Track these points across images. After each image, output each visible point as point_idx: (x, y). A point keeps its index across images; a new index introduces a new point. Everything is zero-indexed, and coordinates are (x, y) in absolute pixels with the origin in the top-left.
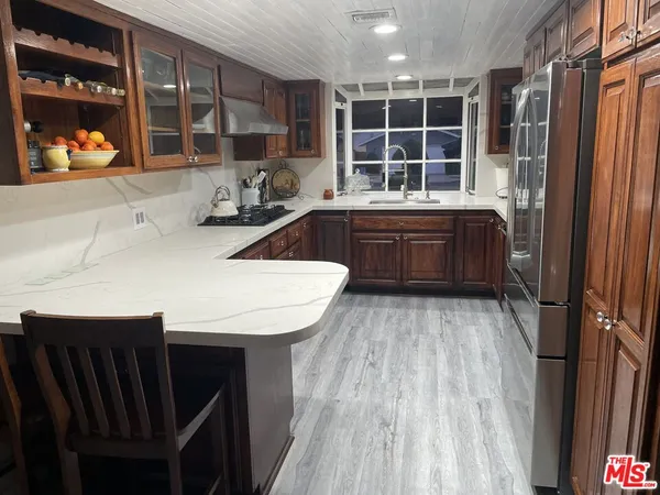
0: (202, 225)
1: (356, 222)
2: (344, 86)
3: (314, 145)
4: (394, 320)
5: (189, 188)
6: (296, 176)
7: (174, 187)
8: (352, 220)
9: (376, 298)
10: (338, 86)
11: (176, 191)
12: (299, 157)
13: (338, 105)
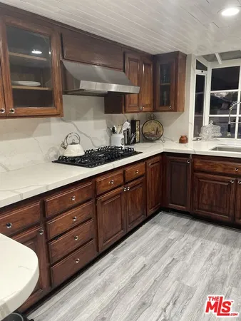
0: (55, 162)
1: (198, 164)
2: (204, 57)
3: (172, 102)
4: (215, 259)
5: (48, 133)
6: (161, 125)
7: (29, 133)
8: (193, 163)
9: (210, 227)
10: (198, 57)
11: (30, 136)
12: (162, 111)
13: (199, 72)
